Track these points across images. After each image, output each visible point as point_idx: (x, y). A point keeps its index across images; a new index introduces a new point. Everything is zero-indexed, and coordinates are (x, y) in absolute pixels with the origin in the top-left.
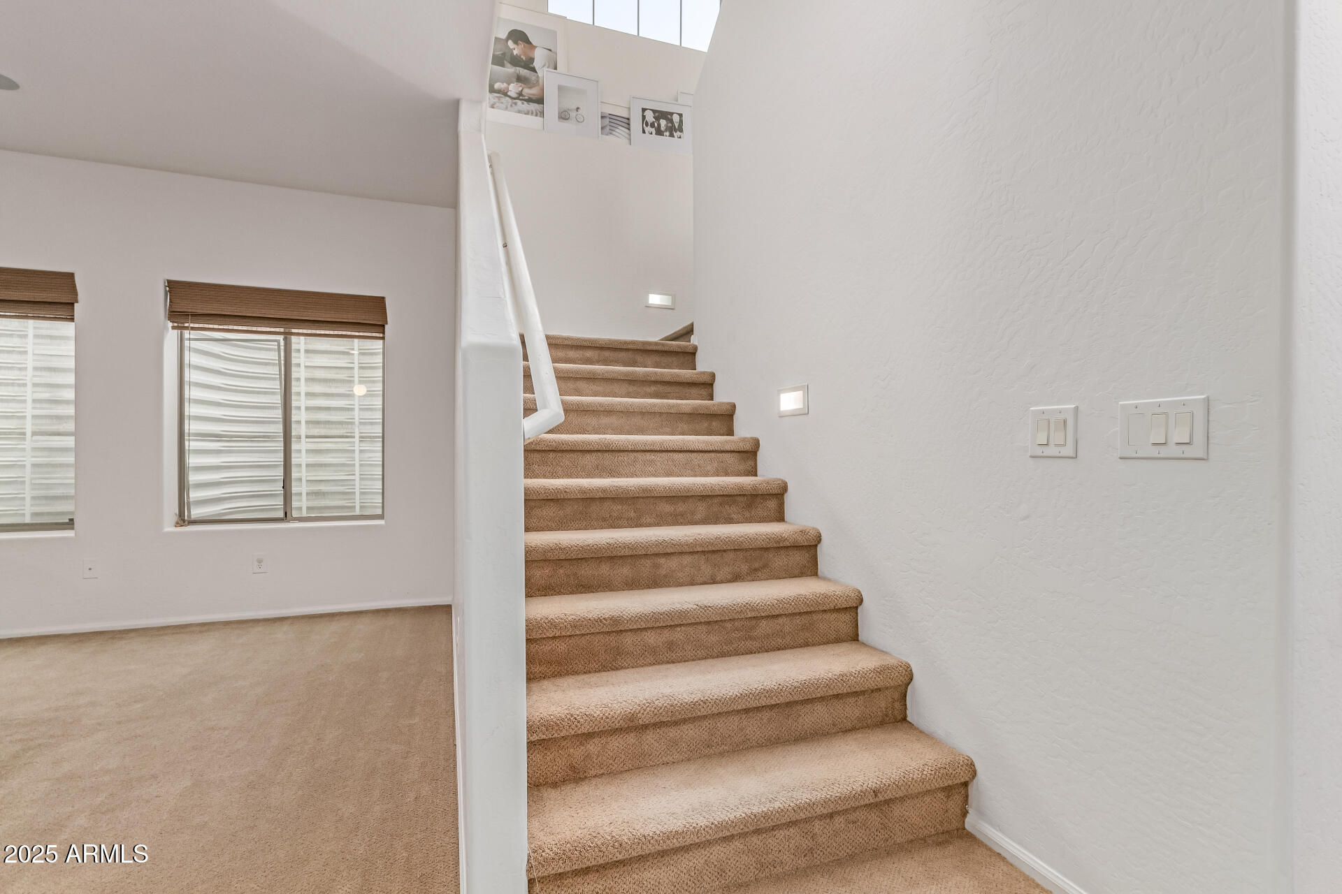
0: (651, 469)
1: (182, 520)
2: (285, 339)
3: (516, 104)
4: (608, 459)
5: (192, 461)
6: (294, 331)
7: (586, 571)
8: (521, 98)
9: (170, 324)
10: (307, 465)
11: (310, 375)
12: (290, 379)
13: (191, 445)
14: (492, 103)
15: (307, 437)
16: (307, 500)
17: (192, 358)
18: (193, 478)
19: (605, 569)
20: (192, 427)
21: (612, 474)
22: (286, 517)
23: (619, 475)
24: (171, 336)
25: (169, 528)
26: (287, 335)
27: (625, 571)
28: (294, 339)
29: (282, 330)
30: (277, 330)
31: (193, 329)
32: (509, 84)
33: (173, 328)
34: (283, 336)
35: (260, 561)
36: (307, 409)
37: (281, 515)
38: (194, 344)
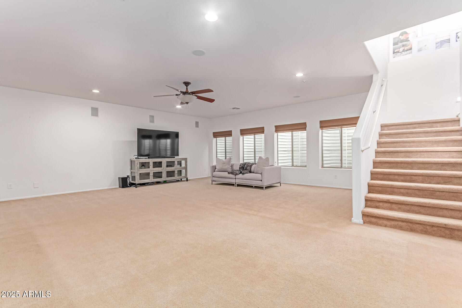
0: (423, 156)
1: (322, 167)
2: (341, 129)
3: (402, 53)
4: (408, 154)
5: (324, 155)
6: (343, 127)
7: (391, 177)
8: (404, 51)
9: (320, 129)
10: (347, 156)
11: (348, 135)
12: (342, 136)
13: (324, 152)
14: (394, 56)
15: (347, 150)
16: (347, 165)
17: (324, 135)
18: (324, 159)
19: (396, 177)
20: (324, 148)
21: (409, 157)
22: (341, 167)
23: (412, 158)
24: (321, 131)
25: (320, 168)
26: (341, 128)
27: (402, 178)
28: (343, 129)
29: (340, 127)
30: (339, 127)
31: (324, 129)
32: (400, 49)
33: (321, 130)
34: (340, 129)
35: (336, 176)
36: (347, 143)
37: (340, 167)
38: (324, 132)
